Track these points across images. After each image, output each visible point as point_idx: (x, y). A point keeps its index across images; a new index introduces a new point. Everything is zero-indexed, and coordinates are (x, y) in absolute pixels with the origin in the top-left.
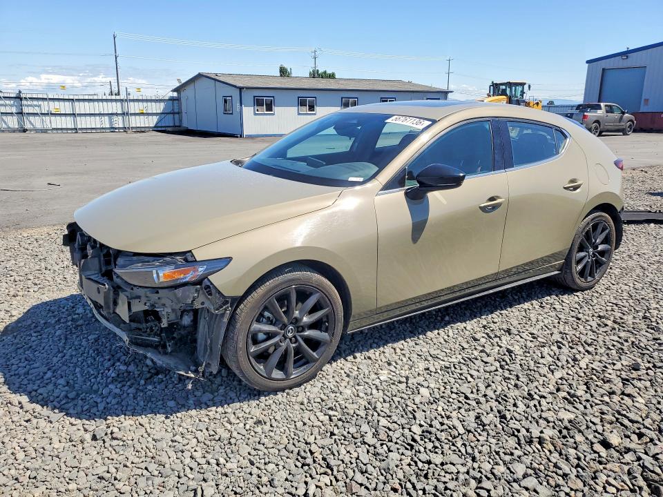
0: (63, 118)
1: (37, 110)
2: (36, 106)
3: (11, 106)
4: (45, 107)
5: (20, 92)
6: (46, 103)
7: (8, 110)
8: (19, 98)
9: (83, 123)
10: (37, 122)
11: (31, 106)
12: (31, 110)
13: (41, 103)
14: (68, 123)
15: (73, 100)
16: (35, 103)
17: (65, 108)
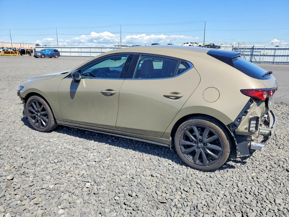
0: (269, 57)
1: (259, 54)
2: (259, 52)
3: (249, 52)
4: (263, 52)
5: (254, 46)
6: (263, 50)
7: (247, 53)
8: (253, 49)
9: (277, 59)
10: (258, 59)
11: (257, 52)
12: (256, 54)
13: (261, 50)
14: (270, 59)
15: (276, 49)
16: (259, 50)
17: (272, 52)
